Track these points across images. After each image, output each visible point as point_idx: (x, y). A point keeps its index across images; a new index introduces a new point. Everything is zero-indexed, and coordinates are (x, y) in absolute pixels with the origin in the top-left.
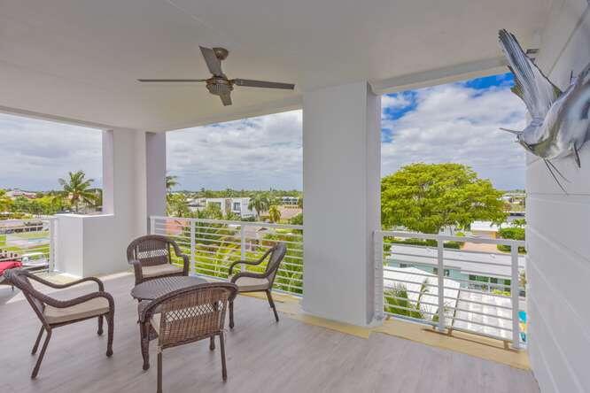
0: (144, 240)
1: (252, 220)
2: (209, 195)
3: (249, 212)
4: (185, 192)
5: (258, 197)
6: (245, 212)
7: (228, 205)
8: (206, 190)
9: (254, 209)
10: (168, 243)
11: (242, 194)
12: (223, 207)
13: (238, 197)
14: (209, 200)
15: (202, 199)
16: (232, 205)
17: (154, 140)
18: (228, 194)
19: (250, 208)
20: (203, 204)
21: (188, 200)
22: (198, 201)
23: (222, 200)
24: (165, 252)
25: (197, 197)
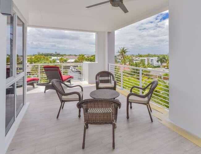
0: (102, 73)
1: (159, 67)
2: (141, 56)
3: (157, 63)
4: (133, 55)
5: (161, 57)
6: (155, 63)
7: (148, 60)
8: (140, 54)
9: (159, 62)
10: (111, 75)
11: (155, 56)
12: (146, 61)
13: (153, 57)
14: (141, 58)
15: (139, 58)
16: (150, 60)
17: (111, 35)
18: (149, 56)
19: (158, 61)
20: (138, 60)
21: (133, 58)
22: (137, 59)
23: (146, 58)
24: (109, 78)
25: (137, 57)
